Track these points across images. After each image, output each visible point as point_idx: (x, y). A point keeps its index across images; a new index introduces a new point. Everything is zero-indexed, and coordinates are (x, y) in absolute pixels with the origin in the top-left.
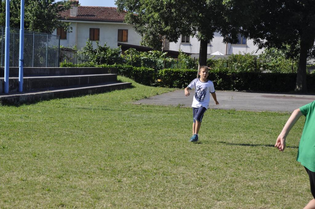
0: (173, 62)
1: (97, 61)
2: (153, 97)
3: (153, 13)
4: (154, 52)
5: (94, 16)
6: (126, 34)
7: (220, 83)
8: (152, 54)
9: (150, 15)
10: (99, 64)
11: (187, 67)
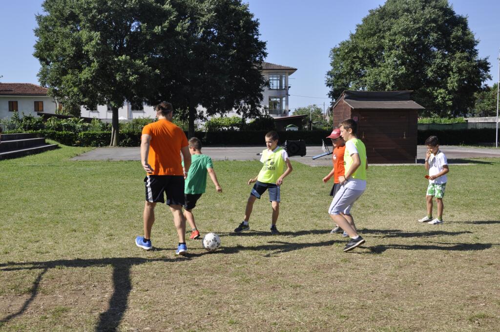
0: (89, 126)
1: (23, 128)
2: (82, 155)
3: (73, 88)
4: (72, 119)
5: (12, 91)
6: (41, 105)
7: (129, 141)
8: (71, 120)
9: (70, 90)
10: (25, 131)
11: (102, 130)
